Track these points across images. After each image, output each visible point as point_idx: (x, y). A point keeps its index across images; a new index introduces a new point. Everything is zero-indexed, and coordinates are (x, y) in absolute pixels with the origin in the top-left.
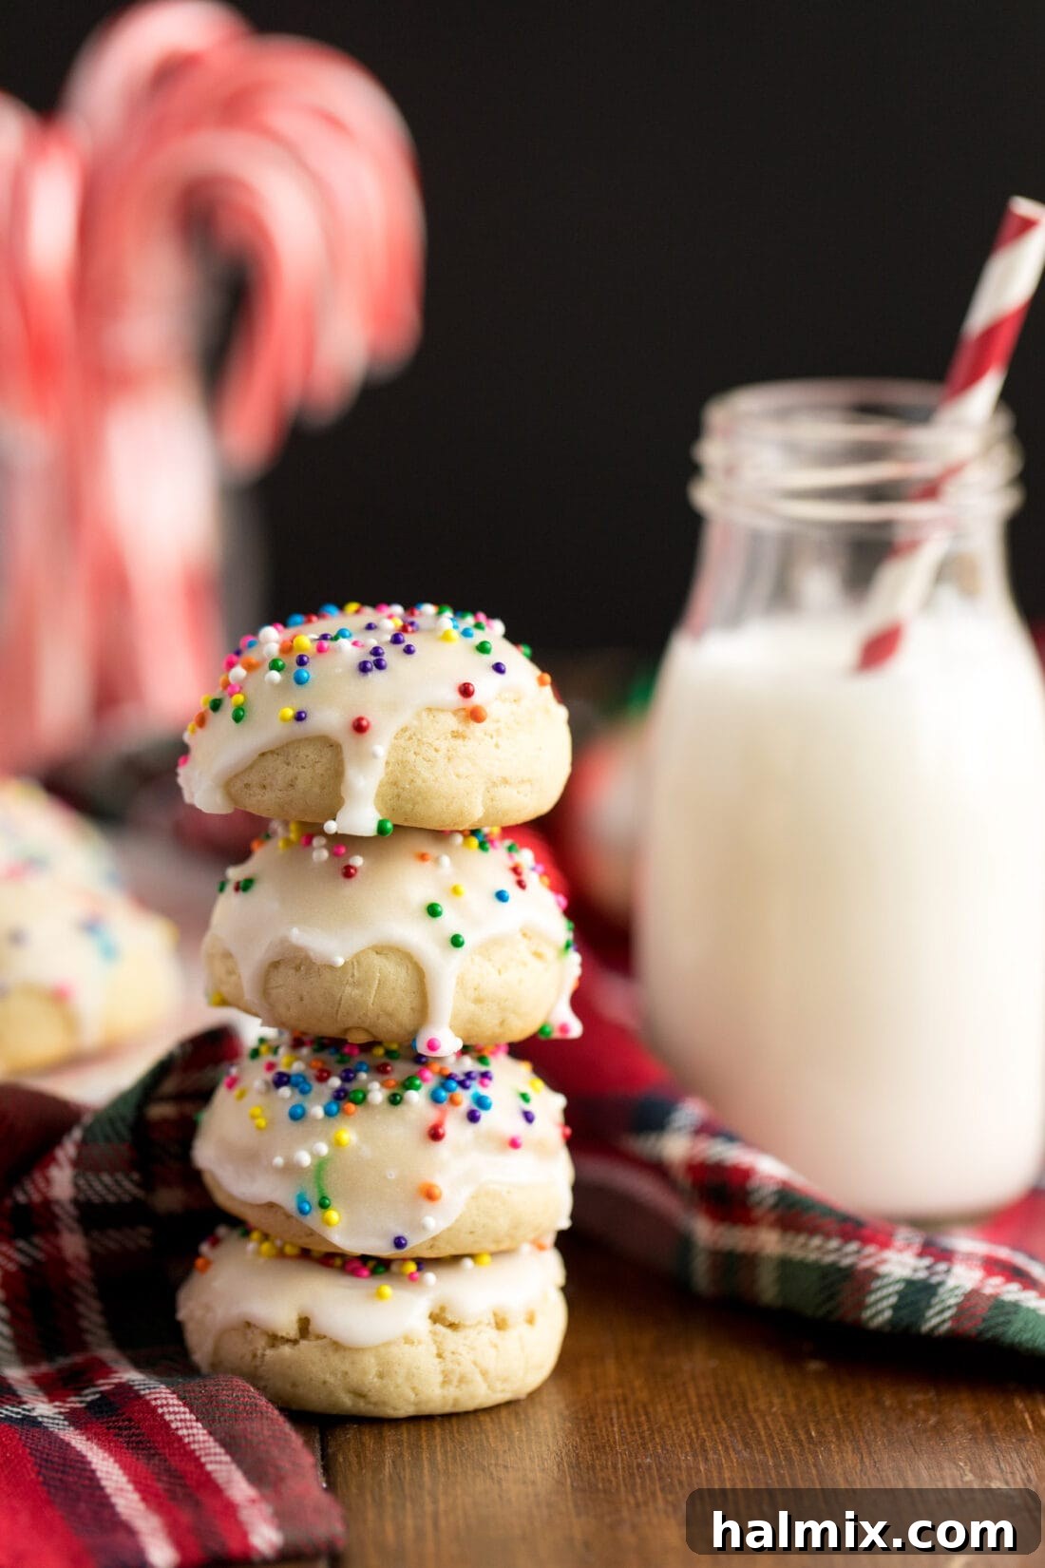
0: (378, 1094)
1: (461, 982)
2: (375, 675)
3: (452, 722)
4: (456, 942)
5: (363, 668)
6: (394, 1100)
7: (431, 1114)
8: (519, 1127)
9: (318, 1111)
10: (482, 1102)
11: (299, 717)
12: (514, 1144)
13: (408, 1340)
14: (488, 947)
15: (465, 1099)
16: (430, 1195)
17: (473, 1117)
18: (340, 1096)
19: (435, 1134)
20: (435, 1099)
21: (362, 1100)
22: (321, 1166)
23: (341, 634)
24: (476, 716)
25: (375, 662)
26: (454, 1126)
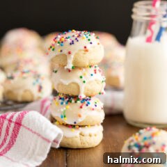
0: (73, 101)
1: (85, 88)
2: (72, 45)
3: (83, 52)
4: (84, 82)
5: (71, 44)
6: (76, 102)
7: (81, 104)
8: (94, 107)
9: (64, 103)
10: (89, 103)
11: (61, 51)
12: (93, 109)
13: (76, 137)
14: (89, 83)
15: (86, 102)
16: (80, 116)
17: (87, 105)
18: (68, 101)
19: (81, 107)
20: (82, 102)
21: (71, 102)
22: (65, 111)
23: (69, 38)
24: (87, 51)
25: (72, 43)
26: (84, 106)
